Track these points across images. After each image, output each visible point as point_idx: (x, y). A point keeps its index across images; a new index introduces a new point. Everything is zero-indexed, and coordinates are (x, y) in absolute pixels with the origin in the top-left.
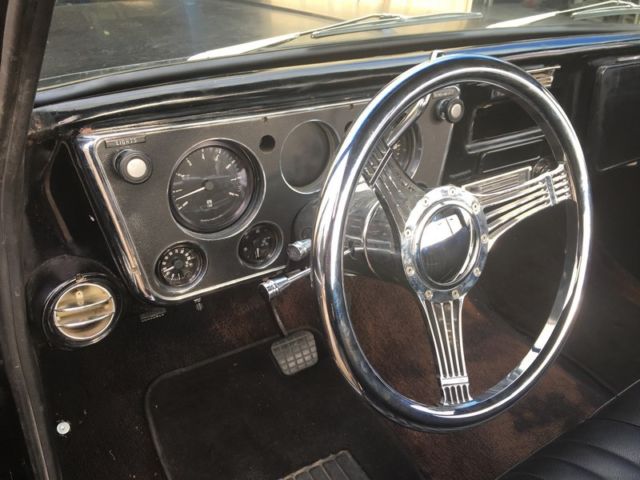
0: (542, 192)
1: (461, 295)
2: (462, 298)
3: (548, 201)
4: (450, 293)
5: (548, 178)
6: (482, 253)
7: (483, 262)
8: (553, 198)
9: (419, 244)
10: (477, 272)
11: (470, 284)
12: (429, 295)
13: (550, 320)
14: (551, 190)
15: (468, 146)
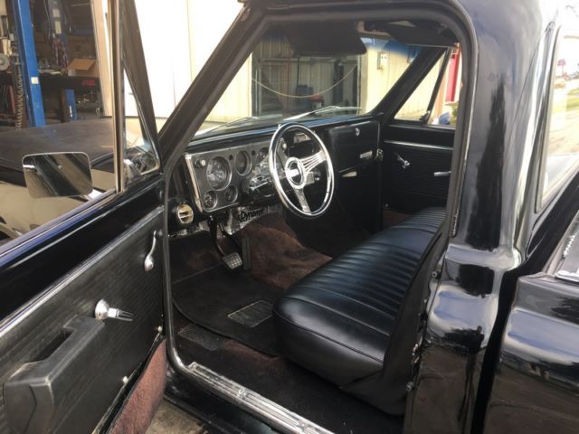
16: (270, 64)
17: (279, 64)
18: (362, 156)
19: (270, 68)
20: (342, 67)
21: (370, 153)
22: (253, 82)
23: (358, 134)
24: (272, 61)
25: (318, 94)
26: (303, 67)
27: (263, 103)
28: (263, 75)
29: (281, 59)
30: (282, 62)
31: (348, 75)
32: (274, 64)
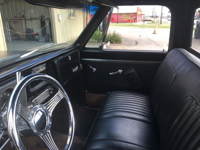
0: (57, 98)
1: (49, 130)
2: (49, 132)
3: (59, 100)
4: (46, 131)
5: (57, 95)
6: (50, 118)
7: (51, 120)
8: (60, 98)
9: (35, 123)
10: (51, 123)
11: (50, 127)
12: (42, 134)
13: (70, 127)
14: (59, 97)
15: (31, 90)
16: (12, 20)
17: (16, 20)
18: (74, 71)
19: (12, 22)
20: (44, 21)
21: (77, 68)
22: (4, 29)
23: (70, 59)
24: (13, 19)
25: (36, 32)
26: (27, 21)
27: (12, 37)
28: (10, 25)
29: (17, 18)
30: (17, 19)
31: (47, 24)
32: (14, 20)
